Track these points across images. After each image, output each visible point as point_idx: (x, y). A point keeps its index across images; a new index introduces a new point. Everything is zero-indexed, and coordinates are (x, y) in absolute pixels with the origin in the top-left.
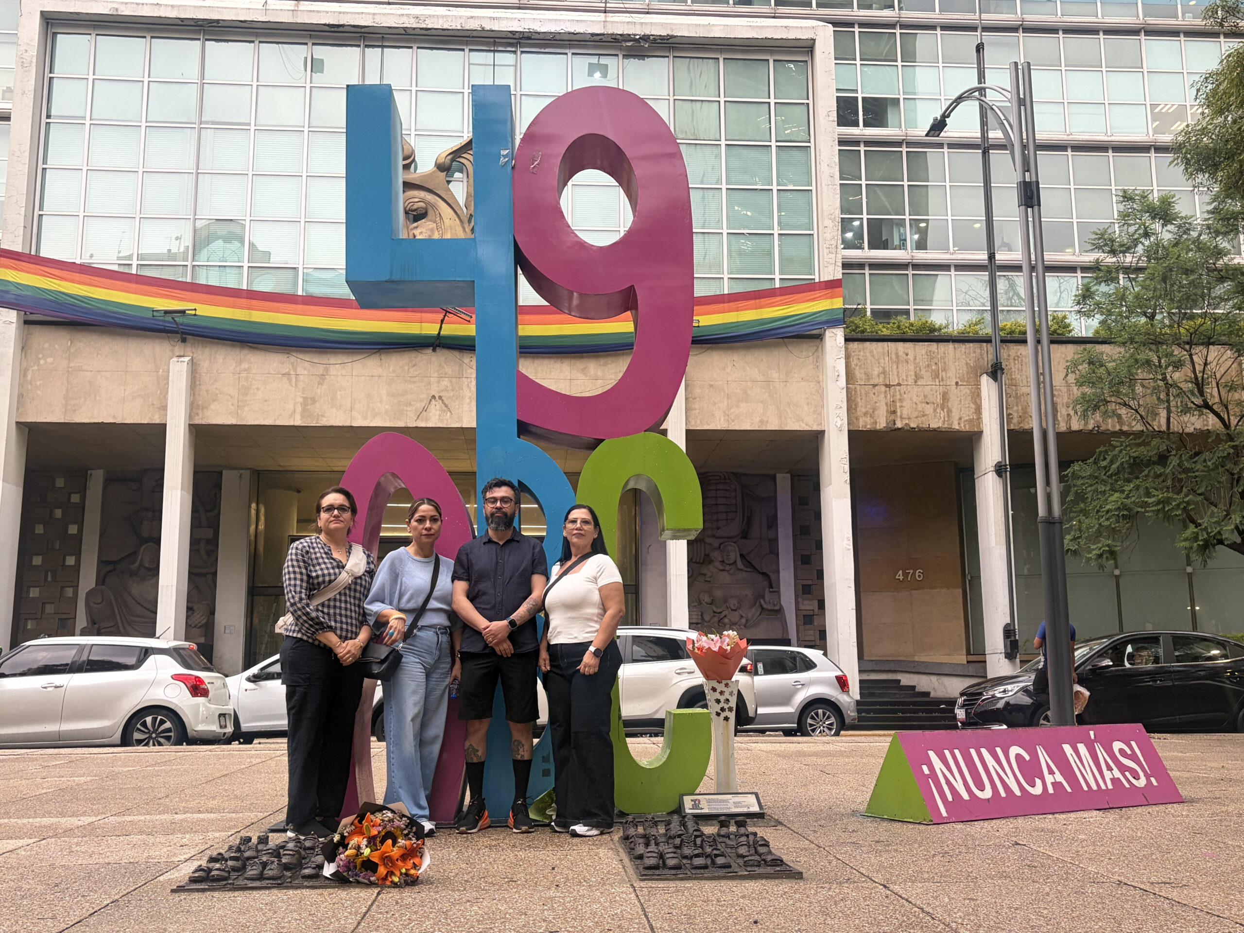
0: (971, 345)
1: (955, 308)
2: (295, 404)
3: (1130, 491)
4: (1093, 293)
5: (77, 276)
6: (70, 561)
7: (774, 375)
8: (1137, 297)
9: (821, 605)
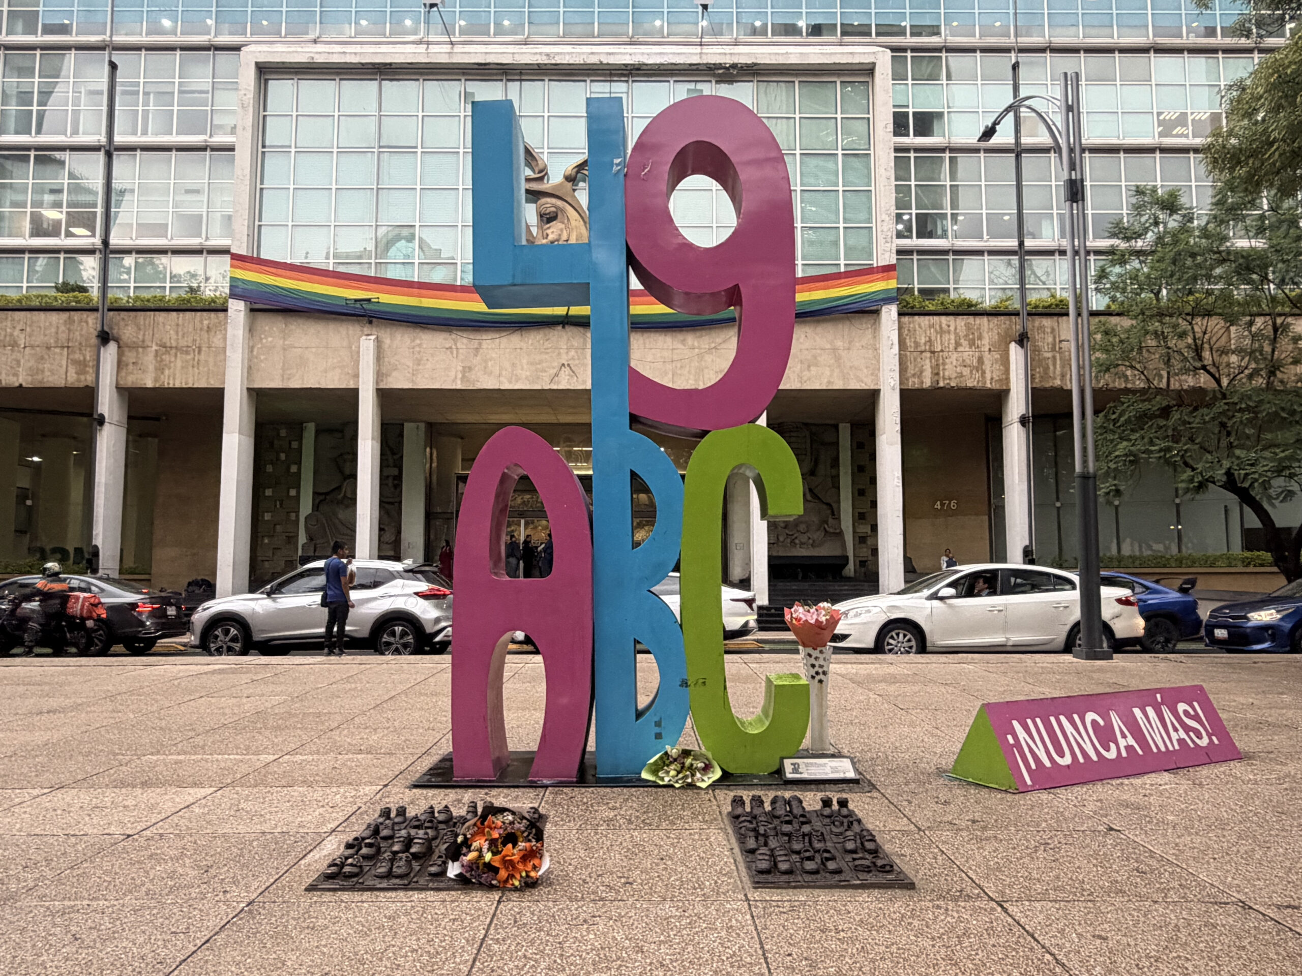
0: (1002, 318)
1: (987, 287)
2: (456, 372)
3: (1136, 440)
4: (1108, 274)
5: (288, 273)
6: (293, 493)
7: (839, 343)
8: (1148, 276)
9: (874, 528)
